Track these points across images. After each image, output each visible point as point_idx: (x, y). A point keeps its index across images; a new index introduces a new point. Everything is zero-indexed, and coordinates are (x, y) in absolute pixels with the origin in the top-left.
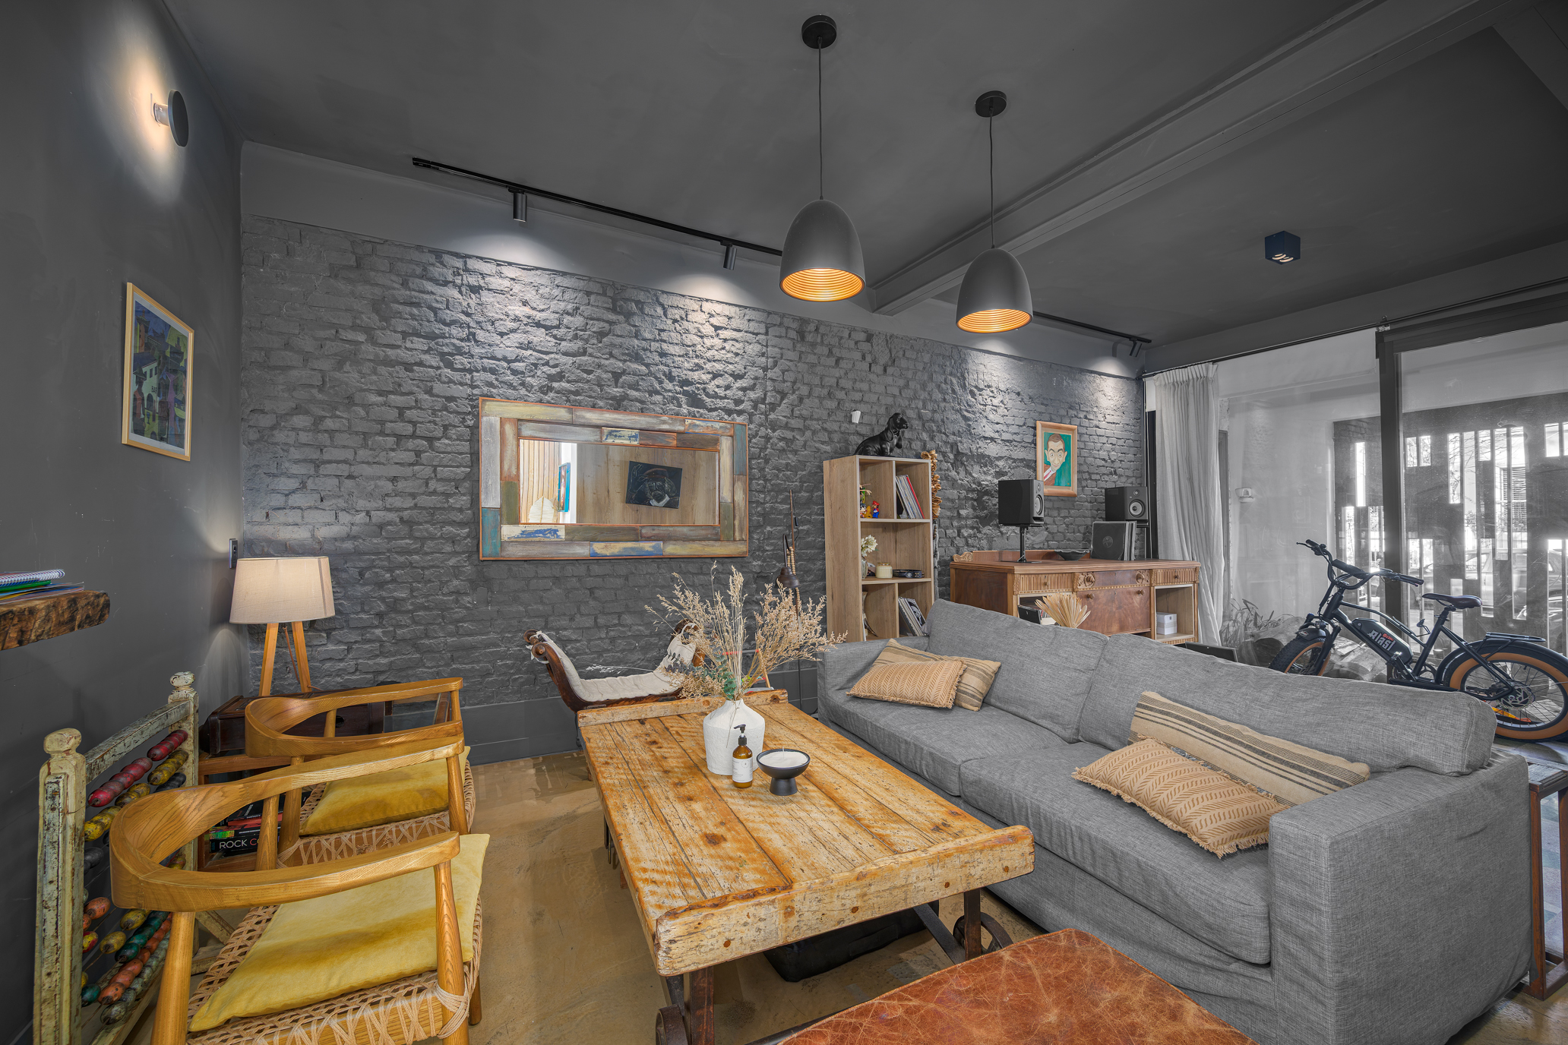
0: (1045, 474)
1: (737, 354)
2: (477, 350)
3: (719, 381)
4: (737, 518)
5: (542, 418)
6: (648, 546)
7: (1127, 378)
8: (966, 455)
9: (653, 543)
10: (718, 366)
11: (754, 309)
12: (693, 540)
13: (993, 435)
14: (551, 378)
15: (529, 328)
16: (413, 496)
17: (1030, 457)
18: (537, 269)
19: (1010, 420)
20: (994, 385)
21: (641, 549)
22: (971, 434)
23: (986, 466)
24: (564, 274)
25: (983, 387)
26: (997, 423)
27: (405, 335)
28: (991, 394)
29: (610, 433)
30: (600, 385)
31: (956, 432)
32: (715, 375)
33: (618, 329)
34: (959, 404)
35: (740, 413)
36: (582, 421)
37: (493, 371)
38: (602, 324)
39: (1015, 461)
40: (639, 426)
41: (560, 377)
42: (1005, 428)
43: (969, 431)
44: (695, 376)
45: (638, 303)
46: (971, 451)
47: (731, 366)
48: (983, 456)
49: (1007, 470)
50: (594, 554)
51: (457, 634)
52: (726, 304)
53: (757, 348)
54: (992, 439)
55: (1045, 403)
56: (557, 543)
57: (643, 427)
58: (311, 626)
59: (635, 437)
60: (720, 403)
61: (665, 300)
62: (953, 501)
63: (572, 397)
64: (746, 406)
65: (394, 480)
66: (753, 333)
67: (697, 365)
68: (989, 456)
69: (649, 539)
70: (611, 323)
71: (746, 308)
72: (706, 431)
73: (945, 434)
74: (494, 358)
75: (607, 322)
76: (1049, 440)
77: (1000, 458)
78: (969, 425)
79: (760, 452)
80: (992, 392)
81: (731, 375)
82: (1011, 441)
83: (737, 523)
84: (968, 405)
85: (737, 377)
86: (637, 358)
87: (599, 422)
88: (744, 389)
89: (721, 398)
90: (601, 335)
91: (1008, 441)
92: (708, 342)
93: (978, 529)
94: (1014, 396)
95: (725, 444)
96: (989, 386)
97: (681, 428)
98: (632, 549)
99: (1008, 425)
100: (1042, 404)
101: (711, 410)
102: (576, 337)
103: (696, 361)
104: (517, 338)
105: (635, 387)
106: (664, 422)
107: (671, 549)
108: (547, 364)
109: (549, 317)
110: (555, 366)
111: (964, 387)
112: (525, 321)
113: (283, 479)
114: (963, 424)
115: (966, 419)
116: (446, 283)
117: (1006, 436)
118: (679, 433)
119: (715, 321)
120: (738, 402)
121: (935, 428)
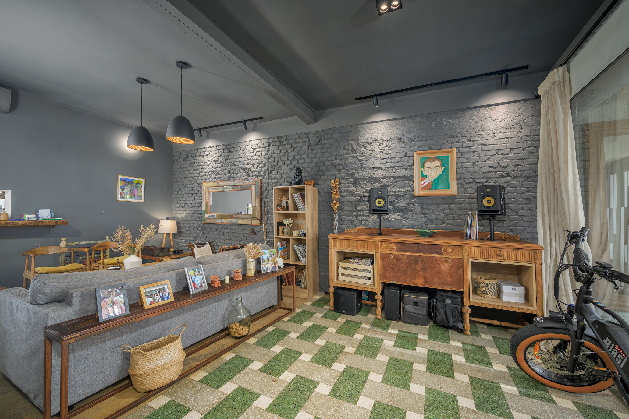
0: (422, 183)
1: (259, 156)
2: (204, 171)
3: (255, 166)
4: (257, 212)
5: (212, 186)
6: (234, 220)
7: (525, 100)
8: (360, 178)
9: (235, 220)
10: (254, 161)
11: (264, 139)
12: (245, 219)
13: (379, 166)
14: (216, 175)
15: (213, 163)
16: (194, 207)
17: (409, 174)
18: (213, 146)
19: (393, 155)
20: (379, 138)
21: (232, 221)
22: (363, 167)
23: (374, 183)
24: (218, 146)
25: (371, 141)
26: (383, 159)
27: (193, 170)
28: (378, 144)
29: (225, 188)
30: (226, 174)
31: (354, 168)
32: (254, 165)
33: (230, 157)
34: (356, 154)
35: (260, 176)
36: (220, 185)
37: (206, 175)
38: (226, 157)
39: (396, 178)
40: (231, 185)
41: (218, 174)
42: (389, 160)
43: (362, 166)
44: (248, 166)
45: (234, 148)
46: (363, 177)
47: (258, 161)
48: (372, 178)
49: (390, 183)
50: (222, 222)
51: (199, 241)
52: (256, 140)
53: (266, 152)
54: (379, 168)
55: (425, 139)
56: (215, 219)
57: (232, 185)
58: (173, 234)
59: (231, 188)
60: (254, 174)
61: (240, 145)
62: (352, 202)
63: (220, 179)
64: (262, 173)
65: (191, 204)
66: (265, 147)
67: (248, 163)
68: (376, 178)
69: (234, 218)
70: (228, 156)
71: (262, 139)
72: (248, 184)
73: (347, 170)
74: (206, 172)
75: (227, 156)
76: (425, 162)
77: (384, 178)
78: (362, 163)
79: (266, 188)
80: (378, 142)
81: (258, 163)
82: (394, 167)
83: (257, 213)
84: (362, 153)
85: (260, 164)
86: (234, 165)
87: (223, 185)
88: (261, 168)
89: (255, 172)
90: (226, 160)
91: (391, 167)
92: (251, 154)
93: (368, 216)
94: (396, 141)
95: (253, 187)
96: (376, 140)
97: (241, 184)
98: (230, 221)
99: (391, 159)
100: (421, 140)
101: (252, 176)
102: (221, 162)
103: (248, 161)
104: (210, 166)
105: (233, 173)
106: (237, 183)
107: (240, 222)
108: (215, 171)
109: (216, 159)
110: (217, 171)
111: (358, 145)
112: (211, 161)
113: (178, 205)
114: (358, 163)
115: (359, 160)
116: (199, 156)
117: (388, 165)
118: (241, 185)
119: (253, 147)
120: (259, 172)
121: (341, 168)
